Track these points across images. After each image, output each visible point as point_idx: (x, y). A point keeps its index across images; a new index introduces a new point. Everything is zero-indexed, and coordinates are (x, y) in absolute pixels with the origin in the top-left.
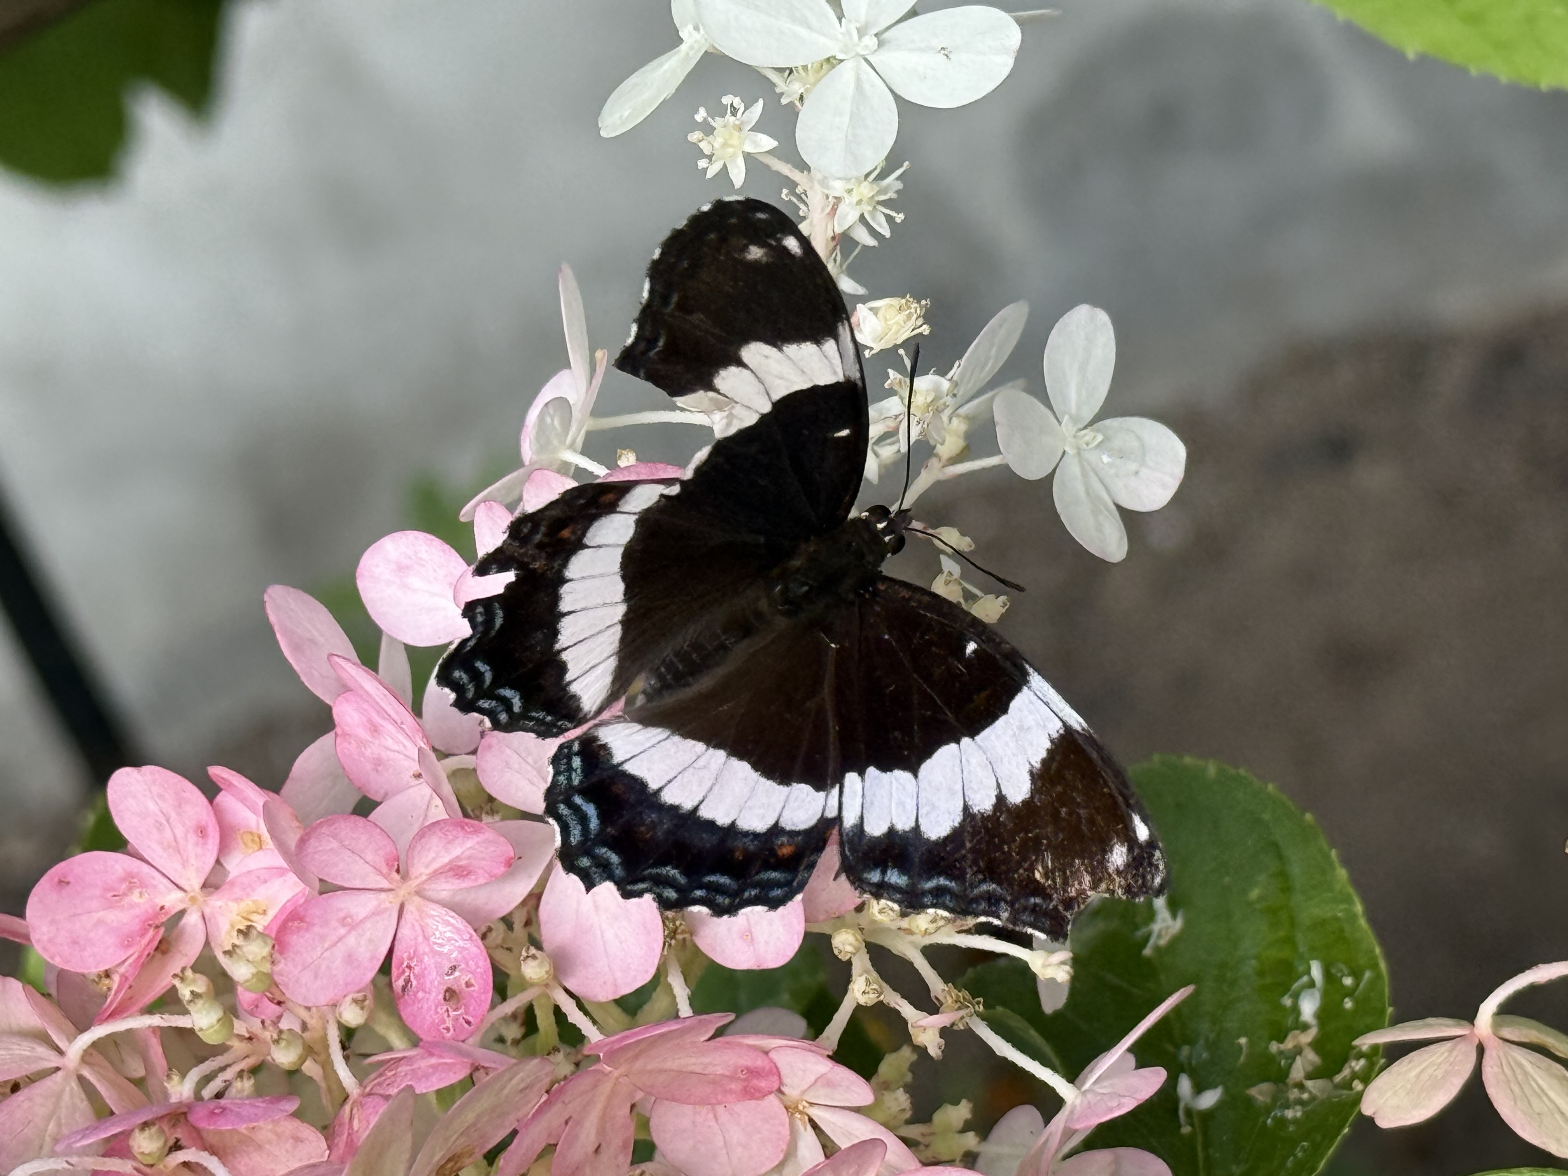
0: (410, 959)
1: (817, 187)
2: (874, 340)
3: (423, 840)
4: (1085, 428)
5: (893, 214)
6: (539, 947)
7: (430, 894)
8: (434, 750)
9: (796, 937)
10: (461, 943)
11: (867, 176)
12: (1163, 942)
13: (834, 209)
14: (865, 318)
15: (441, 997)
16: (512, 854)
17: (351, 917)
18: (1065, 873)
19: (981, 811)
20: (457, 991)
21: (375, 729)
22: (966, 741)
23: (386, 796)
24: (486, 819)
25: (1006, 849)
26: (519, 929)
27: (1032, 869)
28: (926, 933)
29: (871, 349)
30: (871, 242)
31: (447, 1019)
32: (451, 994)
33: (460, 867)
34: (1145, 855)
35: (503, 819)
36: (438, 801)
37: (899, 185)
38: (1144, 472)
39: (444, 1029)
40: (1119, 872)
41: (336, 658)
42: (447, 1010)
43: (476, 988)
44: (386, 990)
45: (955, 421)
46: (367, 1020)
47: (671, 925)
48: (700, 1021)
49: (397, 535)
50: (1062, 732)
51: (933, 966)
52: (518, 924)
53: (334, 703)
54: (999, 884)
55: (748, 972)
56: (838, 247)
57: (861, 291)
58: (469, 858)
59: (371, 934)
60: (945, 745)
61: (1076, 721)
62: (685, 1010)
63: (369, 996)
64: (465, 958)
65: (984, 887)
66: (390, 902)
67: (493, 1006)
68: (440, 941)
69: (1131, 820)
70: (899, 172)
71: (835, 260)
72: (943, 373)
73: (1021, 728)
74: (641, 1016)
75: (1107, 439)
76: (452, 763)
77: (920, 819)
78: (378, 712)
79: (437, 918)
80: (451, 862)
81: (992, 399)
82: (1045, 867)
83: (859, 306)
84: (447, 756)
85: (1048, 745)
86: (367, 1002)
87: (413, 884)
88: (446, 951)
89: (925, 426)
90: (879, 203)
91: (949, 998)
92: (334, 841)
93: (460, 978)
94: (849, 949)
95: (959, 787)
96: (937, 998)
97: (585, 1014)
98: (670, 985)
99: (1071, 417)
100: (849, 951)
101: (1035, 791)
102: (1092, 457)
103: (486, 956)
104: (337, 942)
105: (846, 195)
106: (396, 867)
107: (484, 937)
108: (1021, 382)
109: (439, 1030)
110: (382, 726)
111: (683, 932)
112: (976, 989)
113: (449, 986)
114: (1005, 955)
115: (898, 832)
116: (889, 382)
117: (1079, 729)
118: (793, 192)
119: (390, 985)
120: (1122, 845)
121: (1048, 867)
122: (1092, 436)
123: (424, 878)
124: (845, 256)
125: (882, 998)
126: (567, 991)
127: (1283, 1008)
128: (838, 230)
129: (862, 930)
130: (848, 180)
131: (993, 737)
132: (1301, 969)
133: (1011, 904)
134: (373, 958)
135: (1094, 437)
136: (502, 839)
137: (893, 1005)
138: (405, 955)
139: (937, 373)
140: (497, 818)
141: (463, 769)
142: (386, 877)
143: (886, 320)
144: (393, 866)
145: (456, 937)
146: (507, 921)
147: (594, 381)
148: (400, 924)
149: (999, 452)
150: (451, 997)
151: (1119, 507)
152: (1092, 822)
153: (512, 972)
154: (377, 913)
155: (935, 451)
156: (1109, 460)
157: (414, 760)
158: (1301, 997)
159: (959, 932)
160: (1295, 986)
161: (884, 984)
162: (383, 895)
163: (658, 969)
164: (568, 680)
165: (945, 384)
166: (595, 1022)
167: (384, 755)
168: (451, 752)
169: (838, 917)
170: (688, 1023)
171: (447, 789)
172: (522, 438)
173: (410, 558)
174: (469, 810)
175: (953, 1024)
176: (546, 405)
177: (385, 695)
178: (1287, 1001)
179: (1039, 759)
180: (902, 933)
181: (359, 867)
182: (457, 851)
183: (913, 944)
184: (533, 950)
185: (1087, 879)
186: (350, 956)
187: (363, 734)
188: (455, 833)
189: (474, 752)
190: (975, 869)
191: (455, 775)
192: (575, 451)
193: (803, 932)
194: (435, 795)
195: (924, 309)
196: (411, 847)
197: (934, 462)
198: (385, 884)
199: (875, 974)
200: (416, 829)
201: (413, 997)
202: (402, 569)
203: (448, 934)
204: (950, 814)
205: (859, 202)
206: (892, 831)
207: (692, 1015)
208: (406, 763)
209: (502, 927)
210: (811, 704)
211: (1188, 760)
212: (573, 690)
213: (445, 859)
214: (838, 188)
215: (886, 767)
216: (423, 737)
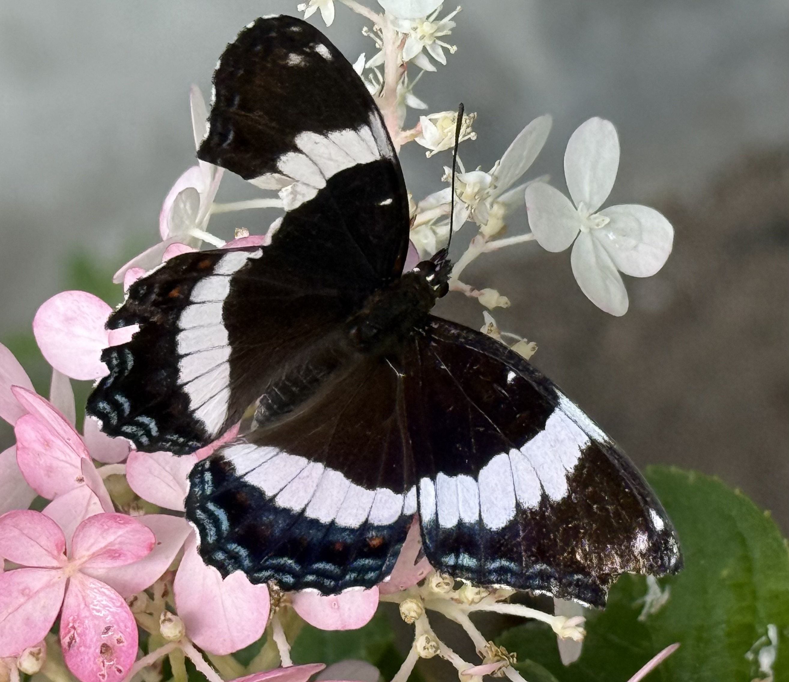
0: (74, 621)
1: (390, 26)
2: (433, 144)
3: (85, 529)
4: (596, 213)
5: (448, 46)
6: (174, 613)
7: (90, 571)
8: (94, 460)
9: (372, 605)
10: (113, 609)
11: (428, 17)
12: (653, 610)
13: (403, 43)
14: (426, 127)
15: (98, 650)
16: (153, 541)
17: (29, 589)
18: (599, 554)
19: (530, 507)
20: (111, 646)
21: (47, 444)
22: (513, 451)
23: (56, 495)
24: (133, 513)
25: (552, 537)
26: (158, 599)
27: (573, 552)
28: (473, 602)
29: (431, 151)
30: (431, 68)
31: (103, 668)
32: (105, 649)
33: (114, 550)
34: (662, 542)
35: (146, 513)
36: (96, 499)
37: (453, 24)
38: (641, 247)
39: (100, 675)
40: (643, 555)
41: (18, 389)
42: (103, 662)
43: (125, 644)
44: (56, 647)
45: (496, 207)
46: (40, 670)
47: (276, 596)
48: (299, 669)
49: (65, 294)
50: (589, 444)
51: (478, 628)
52: (158, 595)
53: (16, 423)
54: (549, 564)
55: (337, 632)
56: (406, 72)
57: (423, 106)
58: (120, 543)
59: (45, 602)
60: (497, 455)
61: (600, 436)
62: (287, 661)
63: (43, 650)
64: (116, 620)
65: (538, 567)
66: (59, 577)
67: (138, 658)
68: (98, 608)
69: (649, 515)
70: (454, 13)
71: (403, 83)
72: (486, 169)
73: (557, 440)
74: (251, 667)
75: (612, 221)
76: (107, 470)
77: (482, 514)
78: (49, 431)
79: (95, 590)
80: (105, 547)
81: (524, 190)
82: (584, 551)
83: (422, 118)
84: (103, 464)
85: (579, 455)
86: (41, 655)
87: (77, 563)
88: (101, 615)
89: (473, 211)
90: (439, 38)
91: (490, 653)
92: (15, 529)
93: (114, 636)
94: (413, 614)
95: (511, 488)
96: (480, 652)
97: (209, 664)
98: (275, 643)
99: (585, 204)
100: (413, 616)
101: (572, 490)
102: (601, 235)
103: (133, 618)
104: (18, 608)
105: (412, 32)
106: (64, 550)
107: (131, 605)
108: (547, 177)
109: (97, 677)
110: (53, 441)
111: (285, 601)
112: (511, 647)
113: (105, 642)
114: (532, 620)
115: (465, 523)
116: (445, 177)
117: (602, 441)
118: (371, 30)
119: (59, 641)
120: (644, 533)
121: (585, 550)
122: (602, 219)
123: (85, 559)
124: (411, 79)
125: (438, 652)
126: (195, 646)
127: (747, 662)
128: (406, 59)
129: (423, 599)
130: (414, 20)
131: (534, 447)
132: (760, 630)
133: (560, 580)
134: (45, 620)
135: (603, 220)
136: (146, 529)
137: (446, 657)
138: (71, 618)
139: (482, 170)
140: (142, 512)
141: (115, 475)
142: (54, 557)
143: (443, 128)
144: (62, 549)
145: (110, 605)
146: (149, 592)
147: (217, 175)
148: (67, 595)
149: (528, 230)
150: (107, 650)
151: (622, 275)
152: (617, 514)
153: (153, 632)
154: (49, 585)
155: (480, 230)
156: (614, 237)
157: (77, 467)
158: (761, 652)
159: (498, 602)
160: (757, 643)
161: (440, 643)
162: (53, 572)
163: (266, 630)
164: (192, 409)
165: (488, 178)
166: (217, 671)
167: (55, 463)
168: (107, 461)
169: (405, 590)
170: (290, 671)
171: (103, 490)
172: (161, 220)
173: (75, 312)
174: (120, 508)
175: (493, 673)
176: (180, 193)
177: (55, 418)
178: (750, 656)
179: (572, 466)
180: (453, 602)
181: (35, 550)
182: (111, 538)
183: (463, 611)
184: (169, 615)
185: (617, 560)
186: (28, 619)
187: (38, 447)
188: (109, 523)
189: (124, 462)
190: (529, 553)
191: (109, 479)
192: (201, 229)
193: (378, 602)
194: (93, 494)
195: (472, 120)
196: (76, 535)
197: (479, 238)
198: (55, 564)
199: (433, 634)
200: (79, 520)
201: (77, 651)
202: (68, 320)
203: (104, 602)
204: (505, 509)
205: (422, 38)
206: (460, 524)
207: (292, 665)
208: (71, 470)
209: (145, 596)
210: (388, 423)
211: (674, 469)
212: (197, 417)
213: (102, 544)
214: (406, 26)
215: (452, 472)
216: (84, 450)
